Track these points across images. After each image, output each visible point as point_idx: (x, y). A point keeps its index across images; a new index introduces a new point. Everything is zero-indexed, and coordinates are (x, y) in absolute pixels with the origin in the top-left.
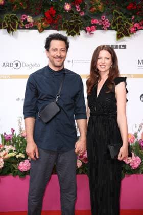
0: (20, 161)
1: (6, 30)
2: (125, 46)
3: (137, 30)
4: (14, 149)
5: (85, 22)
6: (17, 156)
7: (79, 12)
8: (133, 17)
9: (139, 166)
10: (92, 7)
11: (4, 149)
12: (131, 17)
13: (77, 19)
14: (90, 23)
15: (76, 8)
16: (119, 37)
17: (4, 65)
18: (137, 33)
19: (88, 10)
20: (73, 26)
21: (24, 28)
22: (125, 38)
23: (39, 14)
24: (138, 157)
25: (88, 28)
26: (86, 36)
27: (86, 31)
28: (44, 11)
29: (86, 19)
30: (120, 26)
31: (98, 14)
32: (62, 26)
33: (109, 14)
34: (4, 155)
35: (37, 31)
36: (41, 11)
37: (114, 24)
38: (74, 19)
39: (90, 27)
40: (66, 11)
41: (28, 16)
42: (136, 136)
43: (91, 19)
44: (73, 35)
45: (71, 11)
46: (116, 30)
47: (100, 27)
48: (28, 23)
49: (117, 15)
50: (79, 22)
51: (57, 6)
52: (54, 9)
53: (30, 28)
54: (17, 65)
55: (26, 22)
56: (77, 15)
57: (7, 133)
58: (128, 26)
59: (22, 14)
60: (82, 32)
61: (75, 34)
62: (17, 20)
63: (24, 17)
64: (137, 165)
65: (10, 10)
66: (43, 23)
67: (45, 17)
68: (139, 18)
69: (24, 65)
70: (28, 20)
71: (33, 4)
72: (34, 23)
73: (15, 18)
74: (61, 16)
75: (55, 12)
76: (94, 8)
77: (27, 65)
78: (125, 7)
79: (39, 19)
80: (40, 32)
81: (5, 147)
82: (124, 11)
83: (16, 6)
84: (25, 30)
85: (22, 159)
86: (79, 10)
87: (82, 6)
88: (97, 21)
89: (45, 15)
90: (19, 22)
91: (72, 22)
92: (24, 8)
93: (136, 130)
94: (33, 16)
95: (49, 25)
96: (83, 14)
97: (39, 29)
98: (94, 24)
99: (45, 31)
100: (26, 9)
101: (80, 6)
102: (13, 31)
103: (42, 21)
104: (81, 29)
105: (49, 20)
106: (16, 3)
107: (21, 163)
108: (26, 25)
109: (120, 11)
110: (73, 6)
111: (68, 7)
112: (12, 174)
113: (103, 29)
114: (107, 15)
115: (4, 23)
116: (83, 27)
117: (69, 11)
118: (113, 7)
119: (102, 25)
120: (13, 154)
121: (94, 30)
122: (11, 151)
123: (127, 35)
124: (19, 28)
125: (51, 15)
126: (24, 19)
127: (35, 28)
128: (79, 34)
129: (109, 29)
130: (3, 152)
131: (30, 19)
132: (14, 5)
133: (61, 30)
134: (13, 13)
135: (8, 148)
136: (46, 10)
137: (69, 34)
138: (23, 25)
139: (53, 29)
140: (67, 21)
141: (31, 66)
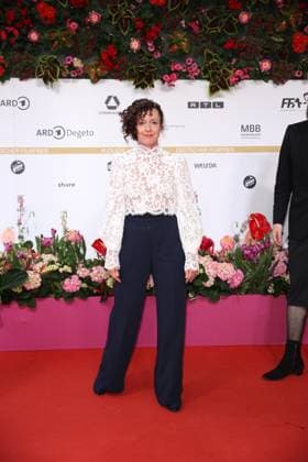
0: (66, 277)
1: (41, 80)
2: (221, 105)
3: (240, 80)
4: (56, 259)
5: (161, 68)
6: (61, 270)
7: (153, 52)
8: (234, 61)
10: (171, 46)
11: (41, 260)
12: (230, 60)
13: (149, 62)
14: (169, 68)
15: (148, 46)
16: (213, 90)
17: (39, 133)
18: (240, 84)
19: (165, 49)
20: (143, 74)
21: (69, 77)
22: (221, 92)
23: (91, 56)
24: (239, 271)
25: (166, 77)
26: (163, 89)
27: (164, 82)
28: (99, 51)
29: (163, 63)
30: (213, 74)
31: (181, 56)
32: (127, 73)
33: (198, 55)
34: (42, 269)
35: (88, 81)
36: (94, 50)
37: (205, 72)
38: (145, 64)
39: (169, 75)
40: (132, 50)
41: (75, 59)
42: (237, 239)
43: (171, 63)
44: (143, 88)
45: (140, 51)
46: (208, 79)
47: (184, 76)
48: (75, 69)
49: (210, 57)
50: (153, 68)
51: (118, 43)
52: (114, 48)
53: (78, 77)
54: (59, 133)
55: (71, 67)
56: (150, 58)
57: (45, 236)
58: (226, 74)
59: (67, 55)
60: (157, 83)
61: (146, 86)
62: (58, 64)
63: (69, 60)
64: (237, 282)
65: (48, 49)
66: (98, 70)
67: (101, 60)
68: (242, 63)
69: (70, 133)
70: (75, 65)
71: (82, 41)
72: (84, 69)
73: (55, 61)
74: (125, 58)
75: (116, 53)
76: (176, 47)
77: (73, 133)
78: (221, 45)
79: (92, 62)
80: (94, 82)
81: (43, 256)
82: (221, 50)
83: (56, 43)
84: (71, 80)
85: (67, 275)
86: (153, 50)
87: (157, 44)
88: (179, 67)
89: (100, 56)
90: (61, 68)
91: (141, 69)
92: (70, 46)
93: (237, 231)
94: (83, 59)
95: (106, 72)
96: (158, 55)
97: (92, 78)
98: (176, 71)
99: (101, 80)
100: (72, 48)
101: (154, 44)
102: (51, 81)
103: (97, 66)
104: (156, 78)
105: (107, 64)
106: (57, 38)
107: (67, 280)
108: (72, 72)
109: (215, 51)
110: (143, 43)
111: (135, 45)
112: (53, 296)
113: (189, 78)
114: (195, 56)
115: (39, 69)
116: (158, 75)
117: (137, 51)
118: (204, 45)
119: (187, 73)
120: (55, 267)
121: (175, 80)
122: (52, 263)
123: (225, 88)
124: (61, 77)
125: (110, 58)
126: (70, 63)
127: (86, 76)
128: (153, 86)
129: (198, 77)
130: (40, 265)
131: (77, 63)
132: (53, 42)
133: (125, 80)
134: (52, 53)
135: (47, 257)
136: (103, 50)
137: (137, 87)
138: (68, 72)
139: (113, 78)
140: (134, 67)
141: (80, 134)
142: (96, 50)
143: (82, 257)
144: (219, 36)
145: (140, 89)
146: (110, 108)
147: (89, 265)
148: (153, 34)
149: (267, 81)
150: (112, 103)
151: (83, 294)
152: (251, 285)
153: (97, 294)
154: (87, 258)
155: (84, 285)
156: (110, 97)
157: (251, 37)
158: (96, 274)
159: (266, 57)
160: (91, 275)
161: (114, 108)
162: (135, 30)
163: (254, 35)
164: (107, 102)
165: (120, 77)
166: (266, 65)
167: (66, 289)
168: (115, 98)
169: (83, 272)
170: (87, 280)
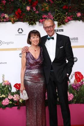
2: (62, 30)
3: (69, 21)
5: (39, 17)
6: (1, 97)
7: (35, 11)
8: (67, 13)
9: (73, 99)
10: (42, 8)
12: (65, 13)
13: (34, 15)
14: (42, 17)
15: (33, 9)
16: (59, 25)
18: (69, 22)
19: (40, 10)
20: (32, 19)
21: (3, 21)
22: (62, 25)
23: (11, 13)
24: (71, 94)
25: (41, 20)
26: (40, 25)
27: (40, 22)
28: (14, 11)
29: (40, 15)
30: (59, 19)
31: (46, 12)
32: (26, 20)
33: (53, 12)
35: (11, 23)
37: (56, 18)
38: (32, 15)
39: (42, 19)
40: (27, 11)
41: (5, 14)
43: (42, 15)
45: (30, 11)
46: (57, 21)
48: (5, 18)
49: (57, 12)
50: (35, 17)
51: (22, 8)
52: (20, 10)
53: (7, 21)
56: (34, 13)
58: (64, 19)
59: (2, 13)
60: (37, 23)
61: (33, 24)
63: (3, 15)
66: (14, 18)
68: (70, 14)
69: (4, 43)
70: (5, 17)
71: (8, 7)
72: (9, 18)
74: (24, 13)
75: (21, 12)
76: (44, 9)
77: (6, 43)
78: (62, 8)
79: (12, 15)
80: (13, 23)
82: (61, 10)
84: (4, 22)
85: (4, 98)
86: (35, 10)
87: (37, 8)
88: (46, 16)
89: (15, 13)
90: (0, 18)
91: (31, 17)
92: (3, 10)
94: (8, 15)
95: (18, 19)
96: (37, 12)
97: (12, 21)
98: (44, 18)
99: (16, 22)
100: (4, 10)
101: (35, 8)
103: (14, 17)
104: (37, 21)
105: (18, 16)
107: (4, 100)
108: (4, 19)
109: (59, 10)
110: (31, 8)
111: (28, 8)
116: (38, 20)
117: (29, 11)
118: (55, 8)
123: (64, 24)
125: (19, 13)
126: (3, 16)
127: (10, 21)
128: (36, 24)
131: (6, 16)
133: (25, 22)
136: (16, 11)
137: (30, 24)
138: (3, 19)
139: (20, 21)
140: (28, 17)
141: (8, 43)
142: (13, 11)
143: (10, 91)
144: (60, 4)
145: (31, 25)
146: (19, 33)
147: (13, 94)
148: (35, 4)
149: (80, 21)
150: (20, 31)
151: (10, 106)
152: (77, 100)
153: (16, 106)
154: (12, 91)
155: (11, 102)
156: (19, 29)
157: (73, 4)
158: (15, 98)
159: (79, 12)
160: (14, 98)
161: (21, 33)
162: (28, 3)
163: (74, 4)
164: (18, 31)
165: (23, 21)
166: (79, 15)
167: (3, 104)
168: (21, 29)
169: (10, 97)
170: (12, 100)
